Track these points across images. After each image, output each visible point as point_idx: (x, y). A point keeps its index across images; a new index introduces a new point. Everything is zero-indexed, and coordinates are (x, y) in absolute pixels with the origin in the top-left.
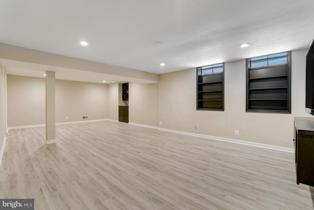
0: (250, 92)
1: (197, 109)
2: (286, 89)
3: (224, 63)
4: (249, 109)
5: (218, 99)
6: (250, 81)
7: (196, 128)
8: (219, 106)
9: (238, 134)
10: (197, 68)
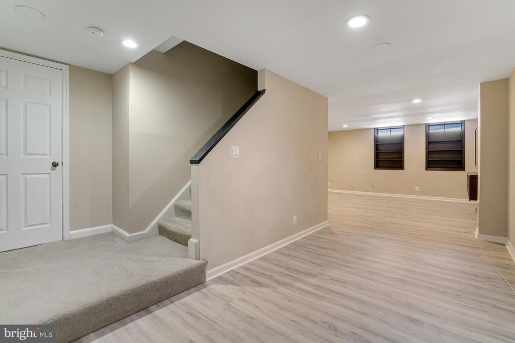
0: (429, 153)
1: (375, 169)
2: (461, 151)
3: (404, 126)
4: (429, 167)
5: (396, 158)
6: (429, 143)
7: (373, 187)
8: (398, 165)
9: (418, 190)
10: (374, 128)
